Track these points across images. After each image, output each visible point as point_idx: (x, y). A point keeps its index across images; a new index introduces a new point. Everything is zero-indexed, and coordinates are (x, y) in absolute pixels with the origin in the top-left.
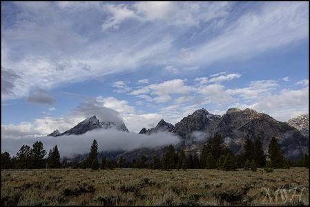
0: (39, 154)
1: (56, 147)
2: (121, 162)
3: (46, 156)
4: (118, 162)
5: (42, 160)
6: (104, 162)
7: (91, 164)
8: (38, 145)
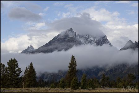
0: (15, 72)
1: (31, 64)
2: (103, 80)
3: (22, 75)
4: (100, 81)
5: (17, 79)
6: (85, 81)
7: (70, 83)
8: (13, 63)
